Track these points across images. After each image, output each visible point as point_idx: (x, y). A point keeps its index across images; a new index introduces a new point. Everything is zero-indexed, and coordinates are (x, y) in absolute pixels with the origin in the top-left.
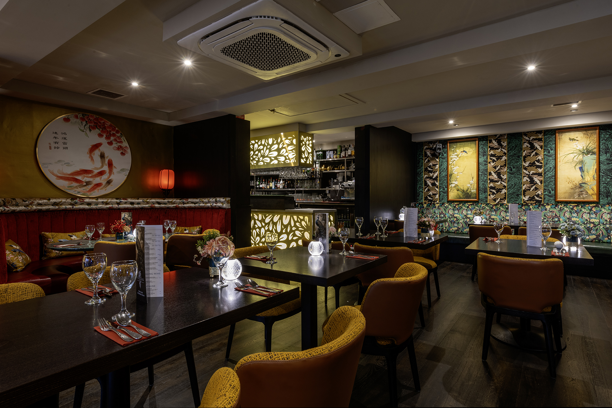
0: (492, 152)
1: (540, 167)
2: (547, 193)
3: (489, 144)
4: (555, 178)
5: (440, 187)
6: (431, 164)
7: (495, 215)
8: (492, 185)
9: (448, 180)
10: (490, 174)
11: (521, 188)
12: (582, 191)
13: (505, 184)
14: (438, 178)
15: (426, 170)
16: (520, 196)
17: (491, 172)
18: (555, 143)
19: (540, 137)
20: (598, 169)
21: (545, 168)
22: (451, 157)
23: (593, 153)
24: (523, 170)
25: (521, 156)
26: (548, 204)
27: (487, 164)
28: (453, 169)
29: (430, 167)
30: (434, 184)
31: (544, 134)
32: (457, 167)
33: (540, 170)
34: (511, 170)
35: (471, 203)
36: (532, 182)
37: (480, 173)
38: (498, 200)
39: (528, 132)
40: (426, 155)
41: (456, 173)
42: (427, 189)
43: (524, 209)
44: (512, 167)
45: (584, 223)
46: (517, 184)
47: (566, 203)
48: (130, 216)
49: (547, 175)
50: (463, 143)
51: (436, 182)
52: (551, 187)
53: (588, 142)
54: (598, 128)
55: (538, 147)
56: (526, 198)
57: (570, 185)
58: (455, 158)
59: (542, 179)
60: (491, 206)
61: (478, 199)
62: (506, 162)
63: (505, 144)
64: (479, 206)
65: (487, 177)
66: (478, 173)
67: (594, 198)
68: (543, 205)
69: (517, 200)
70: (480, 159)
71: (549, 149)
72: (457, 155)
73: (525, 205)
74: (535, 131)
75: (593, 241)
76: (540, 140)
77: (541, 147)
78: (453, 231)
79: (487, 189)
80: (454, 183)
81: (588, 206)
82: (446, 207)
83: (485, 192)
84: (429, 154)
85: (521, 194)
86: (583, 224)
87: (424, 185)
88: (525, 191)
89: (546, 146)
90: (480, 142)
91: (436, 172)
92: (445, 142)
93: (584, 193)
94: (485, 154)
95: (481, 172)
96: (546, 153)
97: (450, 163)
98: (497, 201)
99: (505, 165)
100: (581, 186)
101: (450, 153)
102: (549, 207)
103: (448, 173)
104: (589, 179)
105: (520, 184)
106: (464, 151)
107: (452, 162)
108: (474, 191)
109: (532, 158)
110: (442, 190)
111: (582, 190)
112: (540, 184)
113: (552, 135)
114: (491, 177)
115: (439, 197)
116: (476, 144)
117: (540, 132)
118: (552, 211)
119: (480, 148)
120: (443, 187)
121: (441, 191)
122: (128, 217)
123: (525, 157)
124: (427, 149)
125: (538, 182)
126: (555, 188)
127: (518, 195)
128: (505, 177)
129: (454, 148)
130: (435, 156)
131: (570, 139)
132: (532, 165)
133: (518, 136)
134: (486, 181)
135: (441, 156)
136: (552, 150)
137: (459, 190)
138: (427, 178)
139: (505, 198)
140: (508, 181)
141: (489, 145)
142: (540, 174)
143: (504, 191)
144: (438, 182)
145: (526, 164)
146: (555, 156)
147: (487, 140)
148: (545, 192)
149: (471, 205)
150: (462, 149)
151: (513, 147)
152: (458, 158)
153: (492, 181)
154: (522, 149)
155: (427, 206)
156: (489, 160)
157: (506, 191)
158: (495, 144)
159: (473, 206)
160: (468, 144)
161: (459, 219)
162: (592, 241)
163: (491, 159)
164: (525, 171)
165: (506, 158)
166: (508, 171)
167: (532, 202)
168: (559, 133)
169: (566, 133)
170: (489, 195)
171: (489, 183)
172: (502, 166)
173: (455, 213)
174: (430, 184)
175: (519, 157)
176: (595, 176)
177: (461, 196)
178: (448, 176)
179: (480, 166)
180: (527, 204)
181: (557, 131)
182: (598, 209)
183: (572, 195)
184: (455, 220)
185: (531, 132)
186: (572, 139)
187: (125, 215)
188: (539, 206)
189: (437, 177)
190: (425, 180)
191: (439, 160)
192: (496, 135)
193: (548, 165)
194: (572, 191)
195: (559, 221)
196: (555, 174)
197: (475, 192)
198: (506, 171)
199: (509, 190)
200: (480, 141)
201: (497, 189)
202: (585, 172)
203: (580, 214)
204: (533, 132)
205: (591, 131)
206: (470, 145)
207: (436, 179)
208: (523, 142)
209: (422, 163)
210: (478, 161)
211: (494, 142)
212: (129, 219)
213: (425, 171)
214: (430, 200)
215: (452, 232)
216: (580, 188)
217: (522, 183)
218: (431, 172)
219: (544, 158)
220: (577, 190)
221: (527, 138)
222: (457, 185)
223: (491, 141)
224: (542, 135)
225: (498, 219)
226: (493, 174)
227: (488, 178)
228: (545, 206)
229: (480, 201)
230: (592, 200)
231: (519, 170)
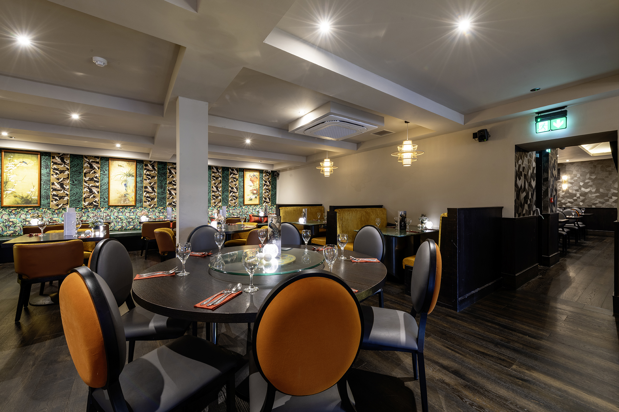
0: (55, 166)
1: (98, 182)
2: (102, 200)
3: (52, 160)
4: (108, 190)
7: (57, 217)
8: (54, 192)
9: (3, 186)
10: (53, 184)
11: (82, 196)
12: (126, 199)
13: (68, 193)
16: (81, 202)
17: (54, 183)
18: (109, 167)
19: (98, 160)
20: (135, 186)
21: (102, 182)
22: (7, 165)
23: (133, 176)
24: (84, 183)
25: (82, 172)
26: (103, 208)
27: (50, 176)
28: (9, 177)
31: (101, 159)
32: (14, 176)
33: (97, 184)
34: (74, 182)
35: (31, 208)
36: (91, 191)
37: (42, 183)
38: (61, 205)
39: (88, 156)
41: (12, 181)
43: (84, 211)
44: (74, 180)
46: (79, 193)
47: (116, 206)
49: (103, 187)
50: (23, 155)
52: (105, 196)
53: (129, 168)
54: (135, 161)
55: (96, 168)
56: (86, 204)
57: (119, 195)
58: (11, 167)
59: (99, 190)
60: (53, 210)
61: (39, 204)
62: (68, 176)
63: (68, 162)
64: (40, 211)
65: (50, 186)
66: (39, 182)
67: (133, 203)
68: (99, 208)
69: (78, 205)
70: (42, 171)
71: (104, 170)
72: (15, 165)
73: (84, 209)
74: (94, 156)
76: (97, 163)
77: (99, 168)
79: (50, 196)
80: (10, 190)
81: (129, 208)
83: (48, 197)
88: (85, 198)
89: (102, 168)
90: (42, 157)
93: (127, 200)
94: (47, 167)
95: (43, 182)
96: (102, 172)
97: (6, 171)
98: (60, 206)
99: (68, 178)
100: (125, 196)
101: (5, 161)
102: (104, 209)
103: (2, 180)
104: (130, 192)
105: (82, 193)
106: (23, 162)
107: (8, 170)
108: (35, 198)
109: (91, 175)
113: (106, 161)
114: (53, 186)
116: (37, 157)
117: (98, 157)
118: (105, 212)
119: (42, 161)
123: (85, 174)
125: (96, 192)
126: (108, 197)
127: (79, 201)
128: (67, 187)
129: (10, 157)
131: (119, 166)
132: (91, 179)
133: (80, 157)
134: (48, 190)
136: (106, 171)
137: (17, 197)
139: (67, 203)
140: (71, 190)
141: (52, 161)
142: (97, 187)
143: (66, 198)
145: (87, 179)
146: (109, 174)
147: (49, 156)
148: (101, 199)
150: (21, 160)
151: (75, 164)
152: (15, 167)
153: (55, 190)
154: (83, 167)
156: (52, 173)
157: (68, 198)
158: (58, 160)
159: (32, 210)
161: (16, 223)
163: (54, 172)
164: (85, 184)
165: (69, 173)
166: (71, 182)
167: (90, 206)
169: (116, 161)
170: (52, 201)
171: (52, 191)
172: (65, 178)
173: (11, 218)
175: (80, 173)
176: (134, 190)
177: (20, 202)
178: (3, 183)
179: (42, 176)
180: (86, 208)
181: (110, 159)
182: (135, 210)
183: (120, 201)
184: (11, 224)
185: (90, 156)
188: (96, 209)
192: (59, 154)
193: (103, 181)
194: (120, 199)
195: (110, 218)
196: (109, 187)
197: (37, 199)
198: (68, 183)
199: (71, 197)
200: (42, 156)
201: (60, 196)
202: (128, 187)
203: (124, 214)
204: (93, 156)
205: (131, 163)
206: (30, 157)
208: (84, 162)
210: (40, 172)
211: (57, 158)
216: (124, 197)
217: (83, 193)
219: (100, 176)
220: (123, 198)
221: (87, 160)
222: (14, 192)
223: (54, 158)
225: (60, 220)
226: (56, 184)
227: (51, 187)
228: (100, 209)
229: (42, 206)
230: (132, 204)
231: (80, 182)
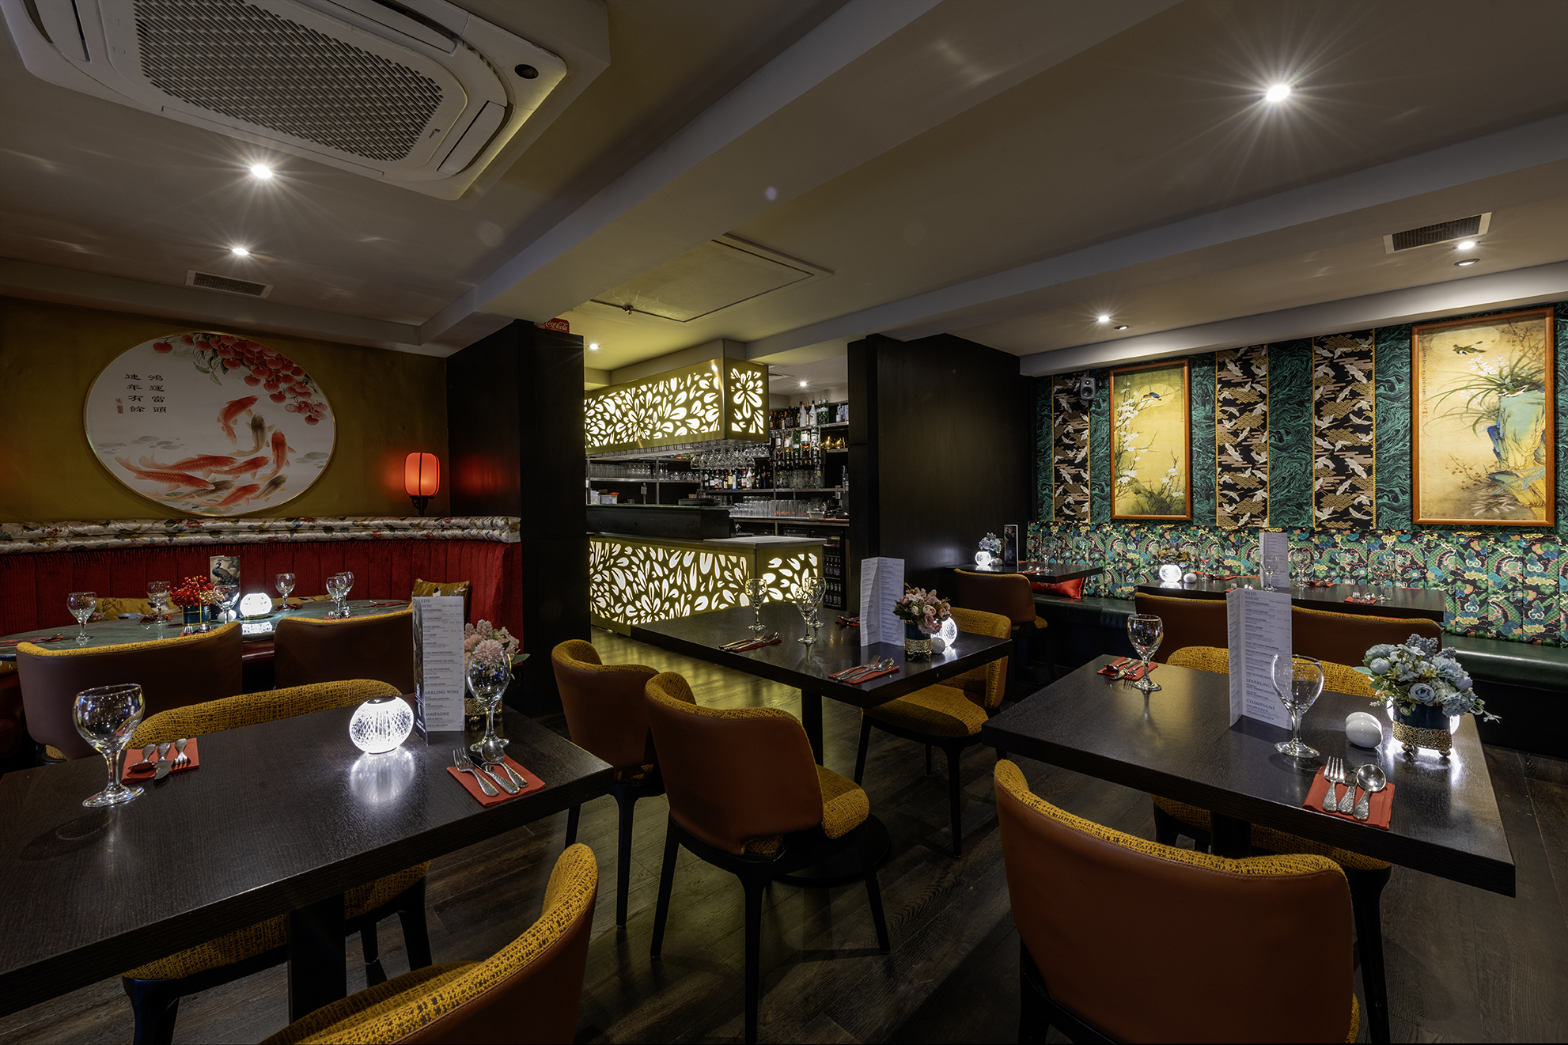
0: (1226, 394)
1: (1366, 430)
2: (1385, 500)
3: (1219, 375)
4: (1411, 460)
5: (1093, 484)
6: (1070, 428)
7: (1233, 558)
8: (1226, 478)
9: (1113, 466)
10: (1222, 450)
11: (1309, 486)
12: (1497, 496)
13: (1264, 477)
14: (1089, 464)
15: (1058, 442)
16: (1306, 508)
17: (1224, 445)
18: (1411, 363)
19: (1365, 346)
20: (1551, 431)
21: (1381, 431)
22: (1120, 409)
23: (1535, 386)
24: (1316, 439)
25: (1309, 400)
26: (1389, 532)
27: (1215, 425)
28: (1124, 439)
29: (1067, 435)
30: (1077, 478)
31: (1377, 337)
32: (1135, 435)
33: (1365, 439)
34: (1281, 439)
35: (1169, 526)
36: (1341, 469)
37: (1194, 449)
38: (1246, 518)
39: (1328, 337)
40: (1058, 406)
41: (1131, 449)
42: (1060, 489)
43: (1317, 542)
44: (1282, 431)
45: (1505, 588)
46: (1298, 477)
47: (1447, 529)
48: (234, 566)
49: (1388, 450)
50: (1150, 373)
51: (1082, 473)
52: (1397, 485)
53: (1517, 355)
54: (1549, 311)
55: (1359, 376)
56: (1324, 515)
57: (1460, 479)
58: (1128, 413)
59: (1372, 461)
60: (1224, 534)
61: (1189, 514)
62: (1265, 419)
63: (1262, 372)
64: (1192, 534)
65: (1215, 458)
66: (1188, 448)
67: (1541, 516)
68: (1373, 534)
69: (1297, 519)
70: (1193, 412)
71: (1393, 379)
72: (1135, 405)
73: (1319, 533)
74: (1350, 333)
75: (1534, 640)
76: (1364, 355)
77: (1368, 376)
78: (1124, 596)
79: (1214, 490)
80: (1126, 475)
81: (1517, 537)
82: (1105, 535)
83: (1209, 494)
84: (1064, 404)
85: (1309, 504)
86: (1501, 592)
87: (1053, 479)
88: (1320, 495)
89: (1383, 373)
90: (1193, 370)
91: (1083, 447)
92: (1103, 374)
93: (1504, 500)
94: (1207, 399)
95: (1196, 446)
96: (1382, 390)
97: (1118, 424)
98: (1242, 522)
99: (1264, 426)
100: (1493, 481)
101: (1117, 400)
102: (1394, 538)
103: (1112, 451)
104: (1520, 461)
105: (1309, 476)
106: (1151, 394)
107: (1122, 422)
108: (1179, 494)
109: (1341, 406)
110: (1097, 491)
111: (1497, 491)
112: (1364, 476)
113: (1400, 340)
114: (1224, 458)
115: (1091, 508)
116: (1182, 376)
117: (1363, 334)
118: (1400, 552)
119: (1194, 384)
120: (1100, 485)
121: (1096, 495)
122: (229, 568)
123: (1319, 404)
124: (1059, 391)
125: (1360, 470)
126: (1411, 486)
127: (1300, 506)
128: (1262, 458)
129: (1126, 387)
130: (1079, 408)
131: (1457, 349)
132: (1341, 423)
133: (1299, 349)
134: (1210, 469)
135: (1093, 408)
136: (1400, 381)
137: (1140, 492)
138: (1060, 462)
139: (1264, 513)
140: (1273, 468)
141: (1217, 377)
142: (1364, 450)
143: (1261, 494)
144: (1088, 472)
145: (1324, 423)
146: (1411, 397)
147: (1212, 364)
148: (1381, 497)
149: (1171, 529)
150: (1146, 390)
151: (1285, 377)
152: (1136, 412)
153: (1227, 468)
154: (1310, 383)
155: (1060, 530)
156: (1219, 415)
157: (1266, 495)
158: (1234, 371)
159: (1175, 534)
160: (1163, 375)
161: (1139, 566)
162: (1531, 642)
163: (1224, 412)
164: (1320, 442)
165: (1265, 408)
166: (1272, 441)
167: (1341, 525)
168: (1421, 333)
169: (1446, 333)
170: (1221, 505)
171: (1220, 474)
172: (1255, 430)
173: (1129, 551)
174: (1068, 478)
175: (1301, 403)
176: (1543, 452)
177: (1146, 507)
178: (1113, 458)
179: (1195, 430)
180: (1325, 531)
181: (1415, 330)
182: (1552, 548)
183: (1466, 505)
184: (1128, 568)
185: (1336, 335)
186: (1465, 348)
187: (220, 564)
188: (1362, 536)
189: (1085, 460)
190: (1055, 468)
191: (1091, 419)
192: (1237, 350)
193: (1389, 424)
194: (1466, 494)
195: (1425, 578)
196: (1411, 447)
197: (1183, 498)
198: (1266, 442)
199: (1275, 491)
200: (1194, 367)
201: (1242, 489)
202: (1509, 441)
203: (1492, 562)
204: (1344, 334)
205: (1528, 323)
206: (1166, 377)
207: (1082, 464)
208: (1314, 363)
209: (1049, 427)
210: (1188, 419)
211: (1231, 366)
212: (232, 573)
213: (1055, 447)
214: (1068, 517)
215: (1122, 599)
216: (1489, 486)
217: (1311, 474)
218: (1070, 447)
219: (1377, 405)
220: (1483, 492)
221: (1326, 353)
222: (1134, 480)
223: (1223, 366)
224: (1370, 341)
225: (1242, 567)
226: (1231, 450)
227: (1217, 460)
228: (1379, 537)
229: (1195, 520)
230: (1531, 520)
231: (1302, 440)
